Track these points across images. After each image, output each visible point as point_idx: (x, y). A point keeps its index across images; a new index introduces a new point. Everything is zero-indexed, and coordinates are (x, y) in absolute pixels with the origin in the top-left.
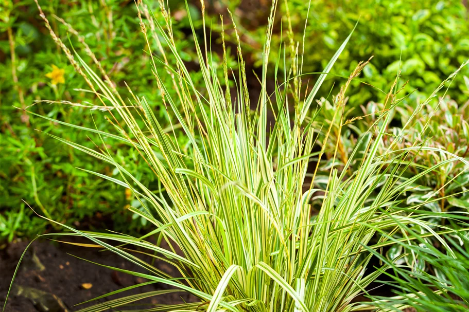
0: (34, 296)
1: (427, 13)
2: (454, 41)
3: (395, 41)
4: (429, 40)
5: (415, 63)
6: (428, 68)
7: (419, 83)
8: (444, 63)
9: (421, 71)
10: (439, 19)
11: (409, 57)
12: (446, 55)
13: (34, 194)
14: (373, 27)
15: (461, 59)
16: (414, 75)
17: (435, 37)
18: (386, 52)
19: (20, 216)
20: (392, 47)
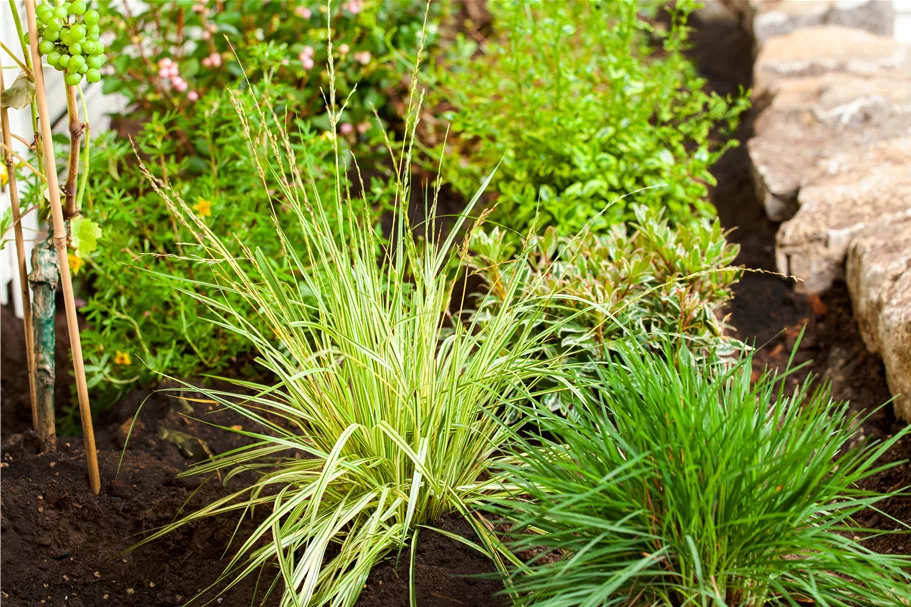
0: (180, 440)
1: (611, 130)
2: (639, 159)
3: (576, 161)
4: (612, 160)
5: (598, 184)
6: (612, 189)
7: (601, 204)
8: (629, 183)
9: (603, 193)
10: (625, 137)
11: (592, 177)
12: (631, 174)
13: (184, 330)
14: (552, 144)
15: (647, 179)
16: (596, 196)
17: (619, 156)
18: (566, 172)
19: (170, 353)
20: (574, 167)
